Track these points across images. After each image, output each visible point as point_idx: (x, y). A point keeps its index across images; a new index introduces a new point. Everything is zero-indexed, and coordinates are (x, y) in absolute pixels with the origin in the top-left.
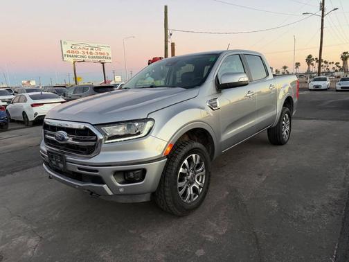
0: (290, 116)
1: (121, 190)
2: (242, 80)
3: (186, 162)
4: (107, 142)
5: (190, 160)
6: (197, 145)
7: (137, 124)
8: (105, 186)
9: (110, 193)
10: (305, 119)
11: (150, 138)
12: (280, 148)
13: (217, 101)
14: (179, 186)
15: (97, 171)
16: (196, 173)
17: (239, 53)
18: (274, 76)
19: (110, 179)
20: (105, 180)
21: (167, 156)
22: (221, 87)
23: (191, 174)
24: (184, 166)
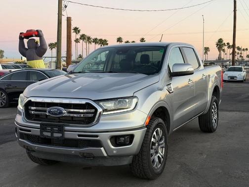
0: (217, 105)
1: (115, 152)
2: (189, 70)
3: (155, 133)
4: (104, 113)
5: (157, 132)
6: (160, 120)
7: (127, 100)
8: (102, 149)
9: (105, 155)
10: (227, 111)
11: (136, 111)
12: (211, 134)
13: (171, 85)
14: (151, 153)
15: (97, 136)
16: (159, 145)
17: (179, 46)
18: (204, 66)
19: (108, 144)
20: (104, 145)
21: (146, 126)
23: (157, 144)
24: (154, 137)
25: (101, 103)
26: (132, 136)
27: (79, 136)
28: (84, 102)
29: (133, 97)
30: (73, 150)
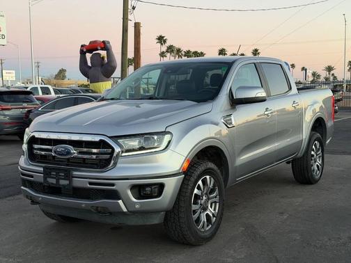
0: (322, 145)
1: (137, 206)
2: (259, 95)
3: (200, 182)
4: (124, 154)
5: (204, 182)
6: (211, 165)
7: (156, 137)
8: (120, 202)
9: (125, 210)
11: (168, 152)
12: (309, 187)
13: (232, 117)
14: (193, 209)
15: (113, 185)
16: (209, 199)
17: (255, 62)
18: (298, 89)
19: (128, 195)
20: (122, 196)
21: (184, 173)
22: (235, 103)
23: (204, 198)
24: (199, 188)
25: (120, 141)
26: (162, 186)
27: (90, 184)
28: (97, 139)
29: (165, 133)
30: (84, 203)
